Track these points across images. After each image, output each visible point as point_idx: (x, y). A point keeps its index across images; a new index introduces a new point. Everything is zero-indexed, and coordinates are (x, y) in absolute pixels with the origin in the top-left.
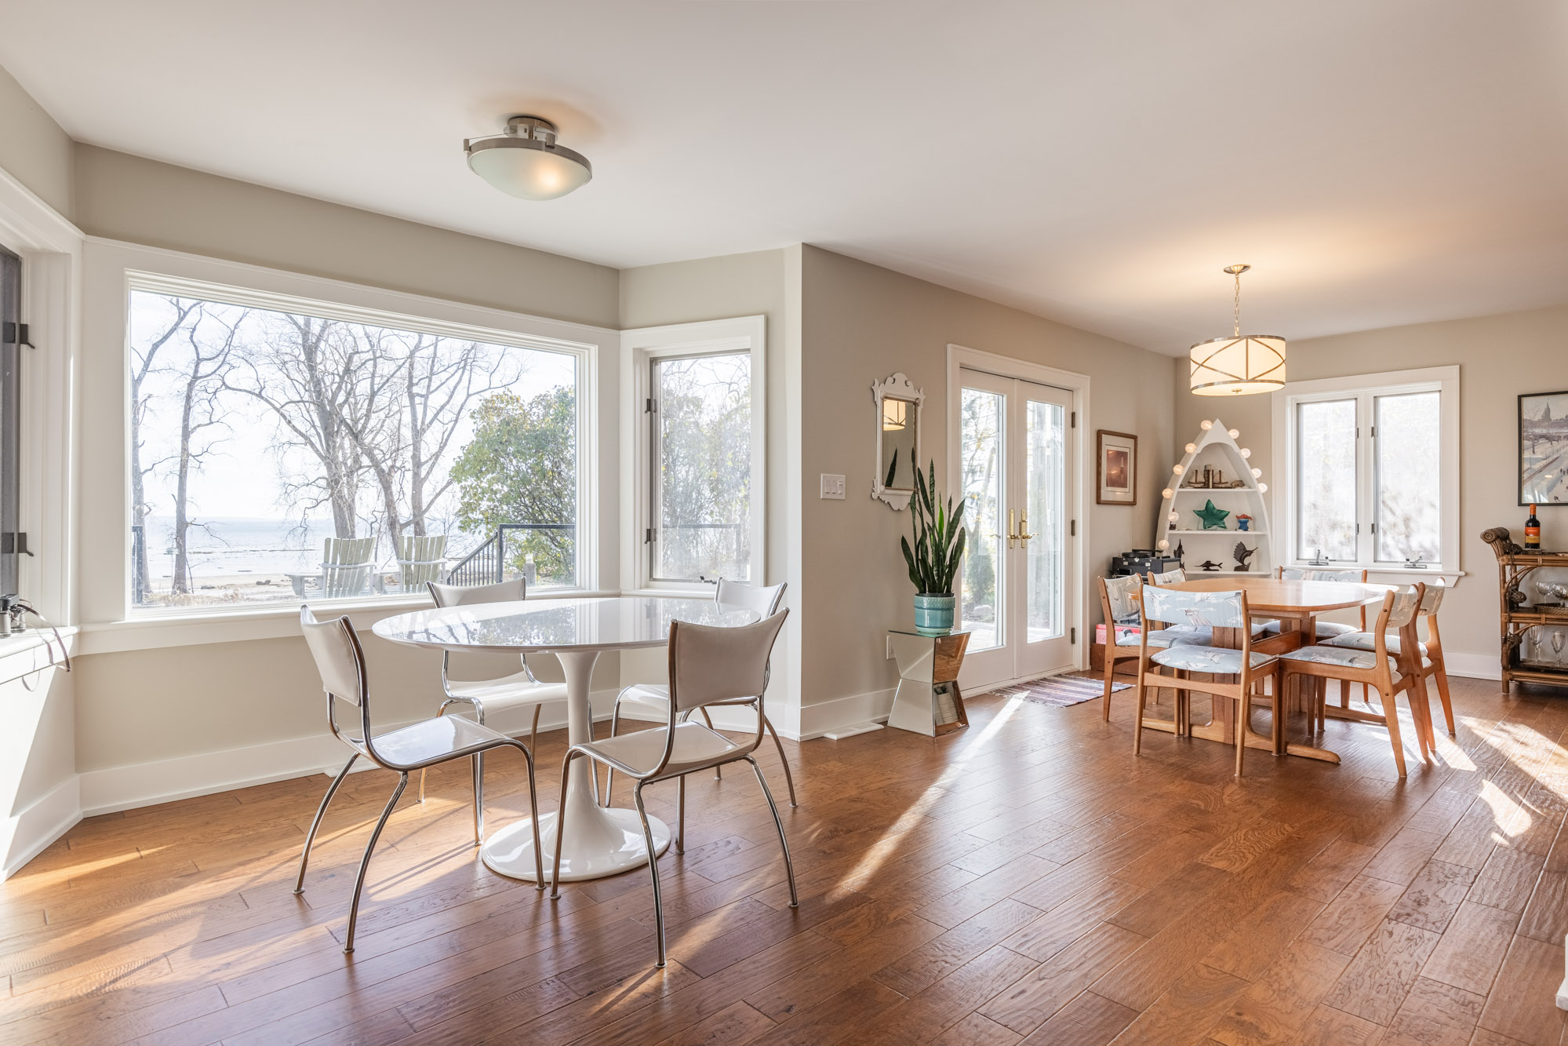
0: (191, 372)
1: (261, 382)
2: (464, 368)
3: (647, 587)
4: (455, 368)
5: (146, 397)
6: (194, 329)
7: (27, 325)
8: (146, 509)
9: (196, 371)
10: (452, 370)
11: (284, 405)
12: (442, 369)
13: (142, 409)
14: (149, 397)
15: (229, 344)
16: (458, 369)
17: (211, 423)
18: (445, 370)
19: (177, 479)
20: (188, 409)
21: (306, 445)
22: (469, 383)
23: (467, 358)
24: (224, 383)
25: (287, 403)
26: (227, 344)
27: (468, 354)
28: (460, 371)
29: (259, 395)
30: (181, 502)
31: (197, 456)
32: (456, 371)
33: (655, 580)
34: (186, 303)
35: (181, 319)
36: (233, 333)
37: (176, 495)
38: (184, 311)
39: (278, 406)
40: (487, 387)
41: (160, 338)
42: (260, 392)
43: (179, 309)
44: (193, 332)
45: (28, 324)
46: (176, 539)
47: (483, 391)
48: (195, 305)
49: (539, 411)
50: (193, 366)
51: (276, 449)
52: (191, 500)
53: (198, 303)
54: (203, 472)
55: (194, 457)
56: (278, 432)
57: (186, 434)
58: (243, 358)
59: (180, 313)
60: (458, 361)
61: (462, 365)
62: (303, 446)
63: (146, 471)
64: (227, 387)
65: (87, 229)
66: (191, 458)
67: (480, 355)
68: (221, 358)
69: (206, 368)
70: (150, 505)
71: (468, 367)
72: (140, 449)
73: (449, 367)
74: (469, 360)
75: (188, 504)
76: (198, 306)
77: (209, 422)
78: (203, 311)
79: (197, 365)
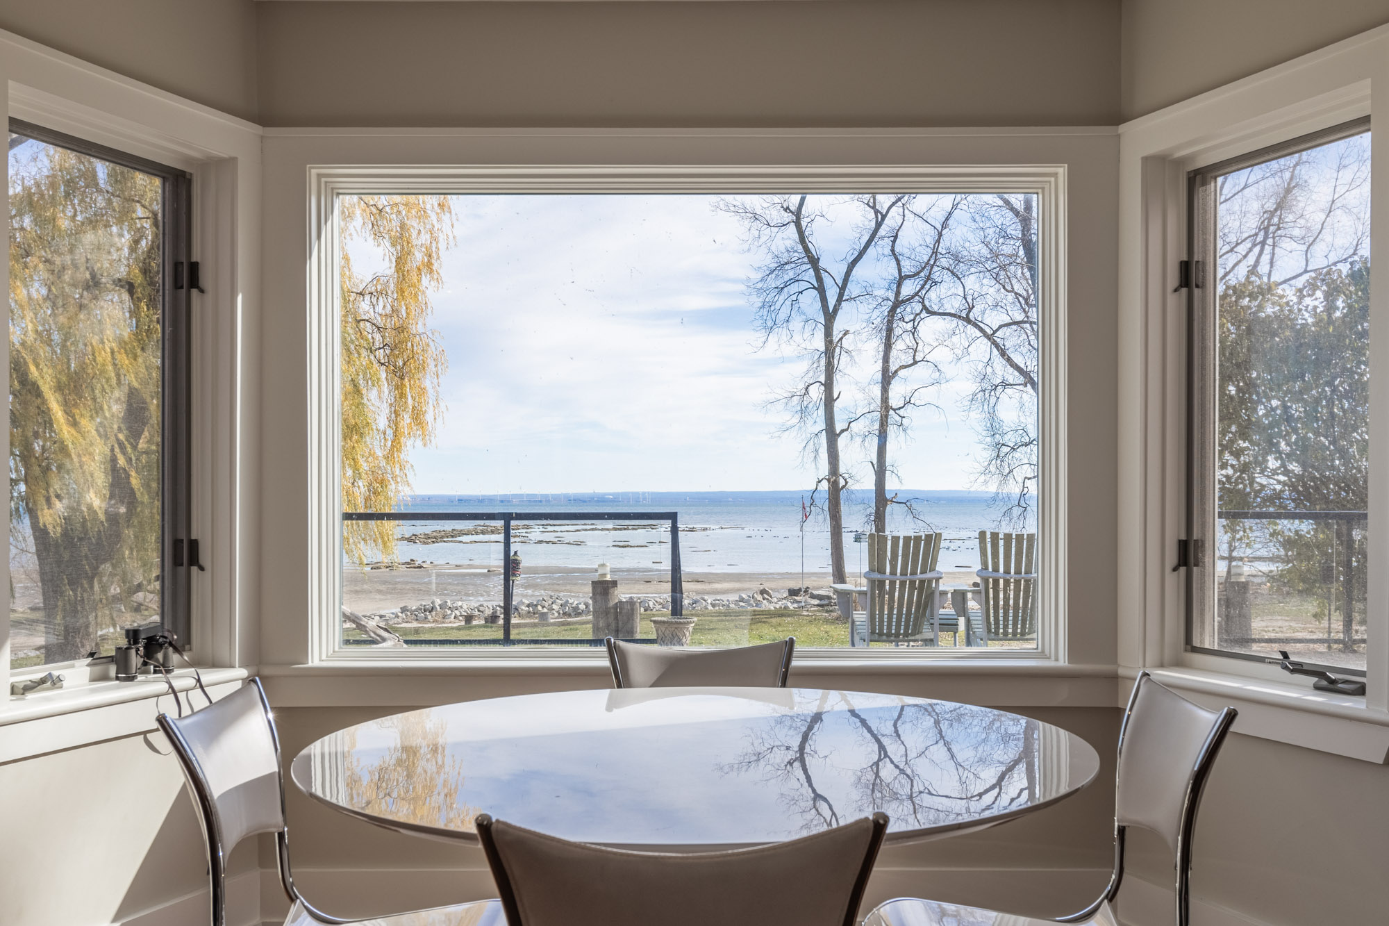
0: (892, 296)
1: (970, 300)
2: (1263, 243)
3: (1179, 664)
4: (1248, 244)
5: (841, 335)
6: (896, 237)
7: (198, 263)
8: (842, 482)
9: (898, 293)
10: (1242, 249)
11: (997, 330)
12: (1227, 248)
13: (838, 350)
14: (845, 334)
15: (935, 252)
16: (1254, 245)
17: (915, 363)
18: (1231, 250)
19: (876, 440)
20: (888, 346)
21: (1026, 386)
22: (1272, 266)
23: (1269, 225)
24: (924, 307)
25: (1000, 327)
26: (933, 253)
27: (1270, 219)
28: (1257, 250)
29: (967, 320)
30: (881, 470)
31: (900, 408)
32: (1250, 250)
33: (1196, 650)
34: (884, 201)
35: (879, 225)
36: (940, 235)
37: (875, 462)
38: (881, 213)
39: (989, 332)
40: (1302, 270)
41: (856, 254)
42: (968, 314)
43: (876, 212)
44: (894, 242)
45: (199, 261)
46: (874, 521)
47: (1294, 278)
48: (893, 204)
49: (1316, 301)
50: (894, 287)
51: (987, 395)
52: (891, 469)
53: (899, 200)
54: (905, 430)
55: (894, 410)
56: (989, 369)
57: (887, 378)
58: (948, 269)
59: (877, 217)
60: (1253, 232)
61: (1260, 238)
62: (1021, 387)
63: (843, 431)
64: (928, 312)
65: (264, 117)
66: (891, 412)
67: (1290, 218)
68: (926, 272)
69: (908, 289)
70: (846, 476)
71: (1270, 241)
72: (836, 404)
73: (1238, 244)
74: (1272, 229)
75: (888, 474)
76: (900, 204)
77: (912, 362)
78: (906, 211)
79: (899, 285)
